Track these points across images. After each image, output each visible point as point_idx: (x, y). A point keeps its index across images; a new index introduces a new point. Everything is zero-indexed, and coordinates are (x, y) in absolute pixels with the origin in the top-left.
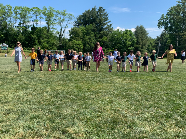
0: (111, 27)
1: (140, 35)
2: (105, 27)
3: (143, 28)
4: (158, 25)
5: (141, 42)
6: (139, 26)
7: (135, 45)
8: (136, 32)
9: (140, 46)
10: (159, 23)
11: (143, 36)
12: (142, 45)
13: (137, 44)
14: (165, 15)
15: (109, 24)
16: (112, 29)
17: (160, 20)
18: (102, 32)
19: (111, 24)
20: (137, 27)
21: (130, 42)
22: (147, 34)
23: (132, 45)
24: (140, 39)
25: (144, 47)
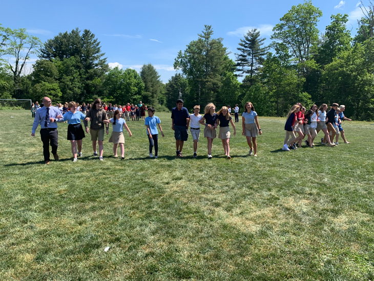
0: (106, 63)
1: (149, 78)
2: (96, 62)
3: (153, 68)
4: (174, 66)
5: (151, 88)
6: (147, 64)
7: (143, 93)
8: (143, 73)
9: (150, 94)
10: (176, 63)
11: (154, 79)
12: (153, 93)
13: (146, 91)
14: (183, 52)
15: (102, 58)
16: (107, 66)
17: (177, 59)
18: (91, 71)
19: (105, 59)
20: (144, 66)
21: (135, 88)
22: (159, 77)
23: (139, 93)
24: (149, 84)
25: (155, 95)
